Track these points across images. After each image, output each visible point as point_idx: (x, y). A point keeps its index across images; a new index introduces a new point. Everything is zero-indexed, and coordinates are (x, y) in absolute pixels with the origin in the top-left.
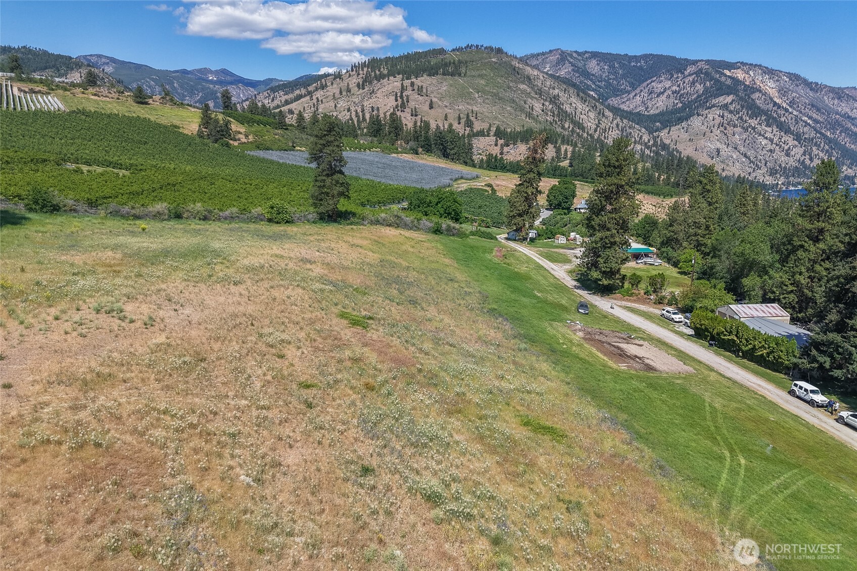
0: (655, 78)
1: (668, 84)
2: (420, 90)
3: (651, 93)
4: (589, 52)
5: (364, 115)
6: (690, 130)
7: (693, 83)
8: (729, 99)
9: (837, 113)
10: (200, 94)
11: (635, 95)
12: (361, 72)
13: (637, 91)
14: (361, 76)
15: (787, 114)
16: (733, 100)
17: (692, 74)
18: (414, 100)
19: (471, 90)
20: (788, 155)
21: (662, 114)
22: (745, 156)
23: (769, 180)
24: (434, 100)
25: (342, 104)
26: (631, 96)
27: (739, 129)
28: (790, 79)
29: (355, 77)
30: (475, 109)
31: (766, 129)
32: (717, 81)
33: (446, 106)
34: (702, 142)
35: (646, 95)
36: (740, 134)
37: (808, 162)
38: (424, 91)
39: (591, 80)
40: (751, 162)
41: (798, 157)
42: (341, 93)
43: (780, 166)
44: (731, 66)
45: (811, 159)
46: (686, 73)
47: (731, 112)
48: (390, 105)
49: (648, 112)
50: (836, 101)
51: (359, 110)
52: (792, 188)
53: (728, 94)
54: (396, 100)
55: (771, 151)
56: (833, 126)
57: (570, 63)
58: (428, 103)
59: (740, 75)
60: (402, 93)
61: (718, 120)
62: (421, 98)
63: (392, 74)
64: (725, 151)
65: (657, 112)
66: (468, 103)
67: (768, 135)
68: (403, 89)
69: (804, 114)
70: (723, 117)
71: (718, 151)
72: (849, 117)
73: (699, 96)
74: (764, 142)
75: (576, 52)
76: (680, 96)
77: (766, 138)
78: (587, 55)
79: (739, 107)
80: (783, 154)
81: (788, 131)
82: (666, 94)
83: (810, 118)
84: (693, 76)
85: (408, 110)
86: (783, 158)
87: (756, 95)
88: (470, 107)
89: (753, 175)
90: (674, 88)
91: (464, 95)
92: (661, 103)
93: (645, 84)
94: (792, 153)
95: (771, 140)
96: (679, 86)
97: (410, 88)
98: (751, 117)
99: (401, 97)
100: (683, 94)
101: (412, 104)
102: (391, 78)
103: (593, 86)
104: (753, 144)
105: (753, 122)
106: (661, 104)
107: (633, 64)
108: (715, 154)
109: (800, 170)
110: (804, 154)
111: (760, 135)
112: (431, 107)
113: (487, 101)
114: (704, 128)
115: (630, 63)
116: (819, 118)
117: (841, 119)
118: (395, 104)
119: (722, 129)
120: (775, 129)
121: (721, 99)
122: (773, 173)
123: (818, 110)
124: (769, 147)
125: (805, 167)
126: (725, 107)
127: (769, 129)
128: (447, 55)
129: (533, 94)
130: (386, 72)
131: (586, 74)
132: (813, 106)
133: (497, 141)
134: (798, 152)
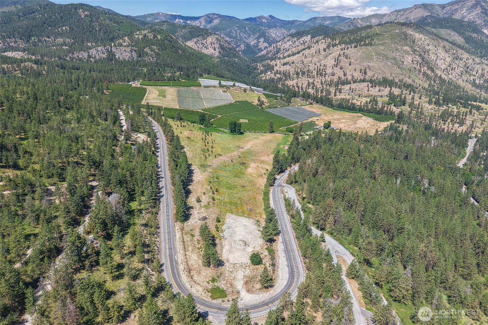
2: (346, 57)
5: (320, 68)
10: (258, 34)
12: (327, 41)
14: (327, 43)
18: (344, 62)
19: (374, 54)
24: (352, 60)
25: (315, 59)
29: (324, 43)
30: (371, 64)
33: (357, 64)
38: (349, 56)
42: (316, 53)
48: (332, 63)
51: (319, 65)
54: (335, 61)
58: (349, 62)
60: (338, 58)
62: (346, 60)
63: (340, 43)
66: (369, 62)
68: (340, 55)
85: (339, 66)
88: (369, 64)
91: (369, 58)
97: (342, 55)
99: (338, 60)
101: (342, 64)
102: (339, 46)
112: (350, 64)
113: (379, 60)
118: (334, 63)
128: (373, 29)
130: (337, 43)
133: (368, 85)
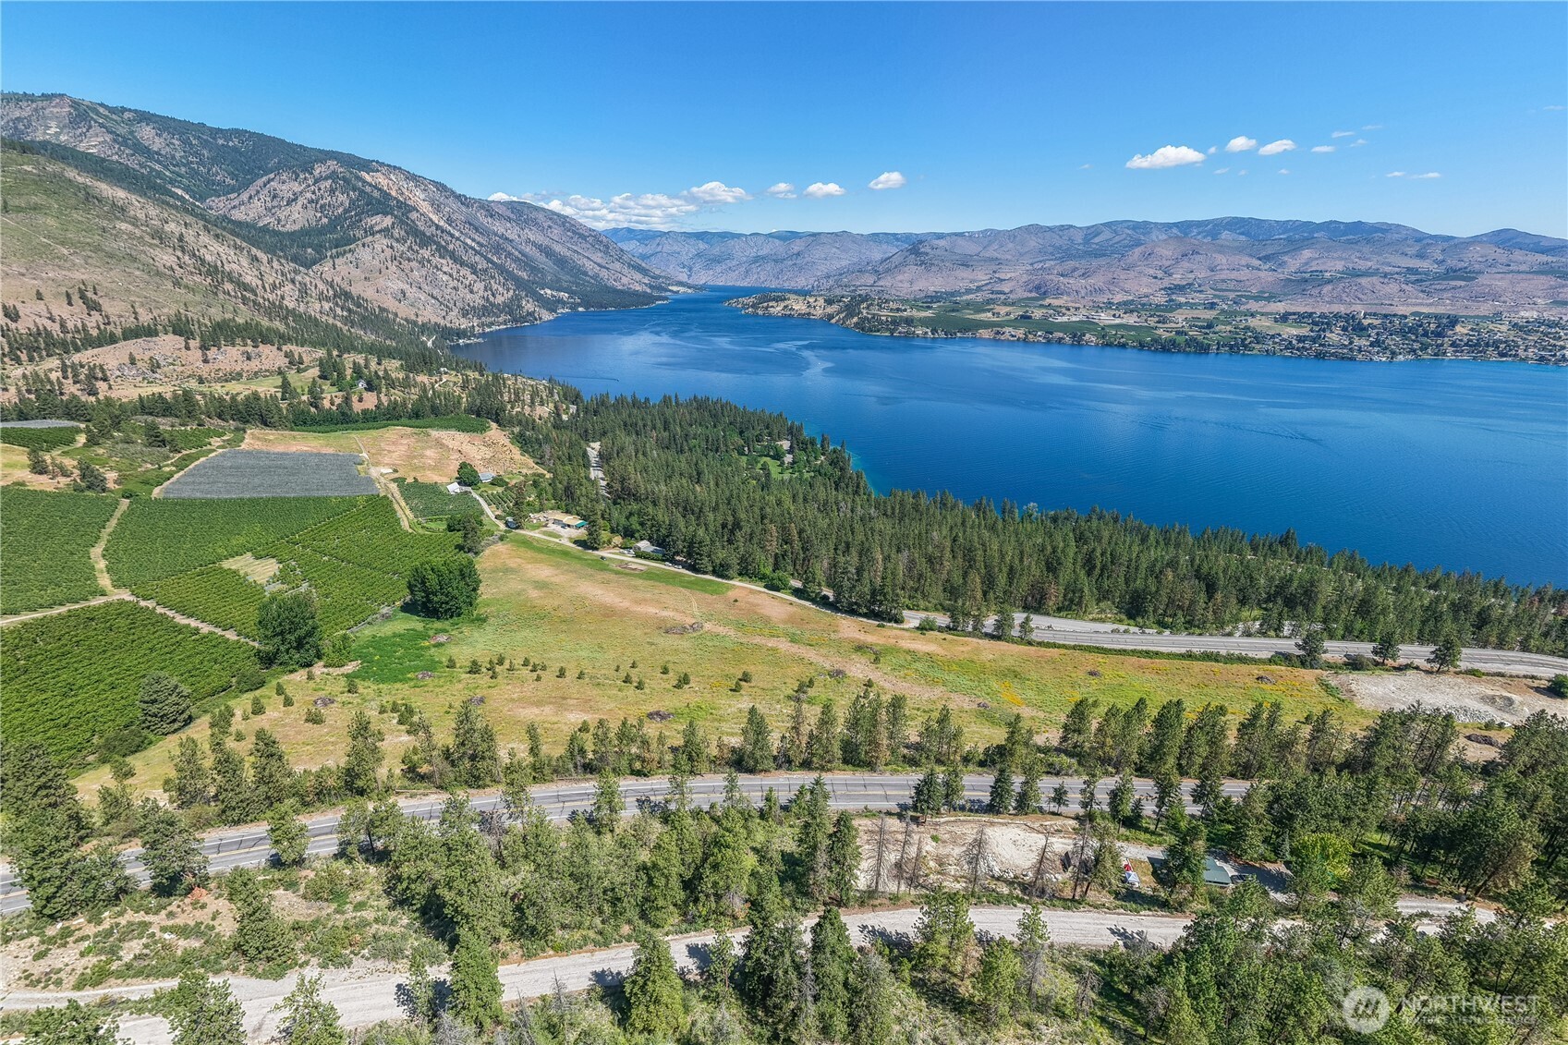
0: (272, 176)
1: (297, 187)
3: (275, 197)
4: (130, 110)
6: (360, 265)
7: (332, 191)
8: (388, 221)
9: (496, 235)
11: (250, 197)
13: (252, 190)
15: (454, 241)
16: (393, 223)
17: (326, 178)
19: (45, 240)
20: (472, 292)
21: (304, 232)
22: (433, 297)
23: (464, 324)
26: (245, 196)
27: (414, 264)
28: (438, 189)
31: (441, 261)
32: (362, 192)
34: (381, 282)
35: (268, 199)
36: (418, 270)
37: (491, 299)
39: (159, 162)
40: (441, 303)
41: (481, 293)
43: (469, 305)
44: (367, 165)
45: (493, 295)
46: (316, 173)
47: (398, 241)
49: (283, 226)
50: (489, 219)
52: (487, 330)
53: (385, 214)
55: (456, 289)
56: (497, 249)
57: (101, 125)
59: (381, 180)
61: (388, 252)
64: (412, 292)
65: (297, 227)
66: (60, 267)
67: (445, 269)
69: (466, 235)
70: (392, 247)
71: (403, 292)
72: (507, 239)
73: (346, 211)
74: (445, 278)
75: (102, 105)
76: (321, 207)
77: (445, 273)
78: (126, 115)
79: (403, 233)
80: (467, 290)
81: (462, 264)
82: (300, 203)
83: (473, 240)
84: (330, 181)
86: (469, 296)
87: (414, 215)
88: (72, 275)
89: (448, 318)
90: (309, 195)
92: (297, 216)
93: (260, 182)
94: (475, 289)
95: (451, 275)
96: (314, 193)
98: (421, 248)
100: (325, 204)
103: (167, 173)
104: (435, 283)
105: (426, 253)
106: (296, 218)
107: (221, 142)
108: (400, 296)
109: (487, 309)
110: (486, 290)
111: (438, 269)
114: (376, 262)
115: (215, 139)
116: (482, 241)
117: (501, 241)
119: (396, 263)
120: (450, 262)
121: (378, 218)
122: (465, 314)
123: (477, 229)
124: (452, 284)
125: (492, 305)
126: (386, 232)
127: (444, 261)
129: (147, 238)
131: (140, 149)
132: (470, 224)
133: (185, 341)
134: (479, 286)
